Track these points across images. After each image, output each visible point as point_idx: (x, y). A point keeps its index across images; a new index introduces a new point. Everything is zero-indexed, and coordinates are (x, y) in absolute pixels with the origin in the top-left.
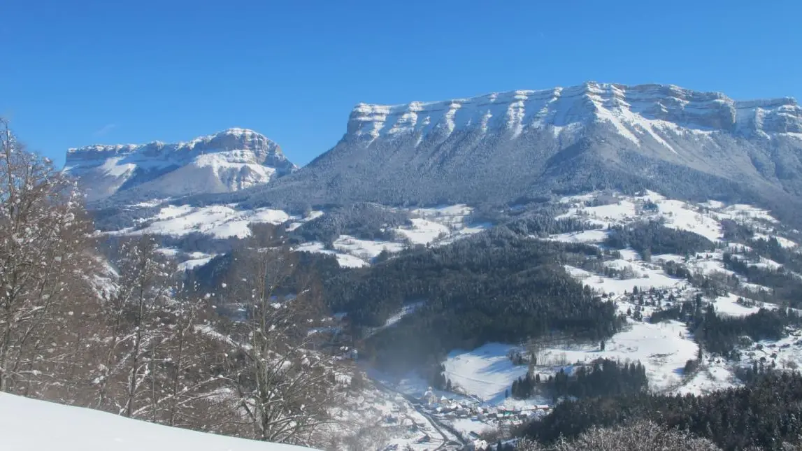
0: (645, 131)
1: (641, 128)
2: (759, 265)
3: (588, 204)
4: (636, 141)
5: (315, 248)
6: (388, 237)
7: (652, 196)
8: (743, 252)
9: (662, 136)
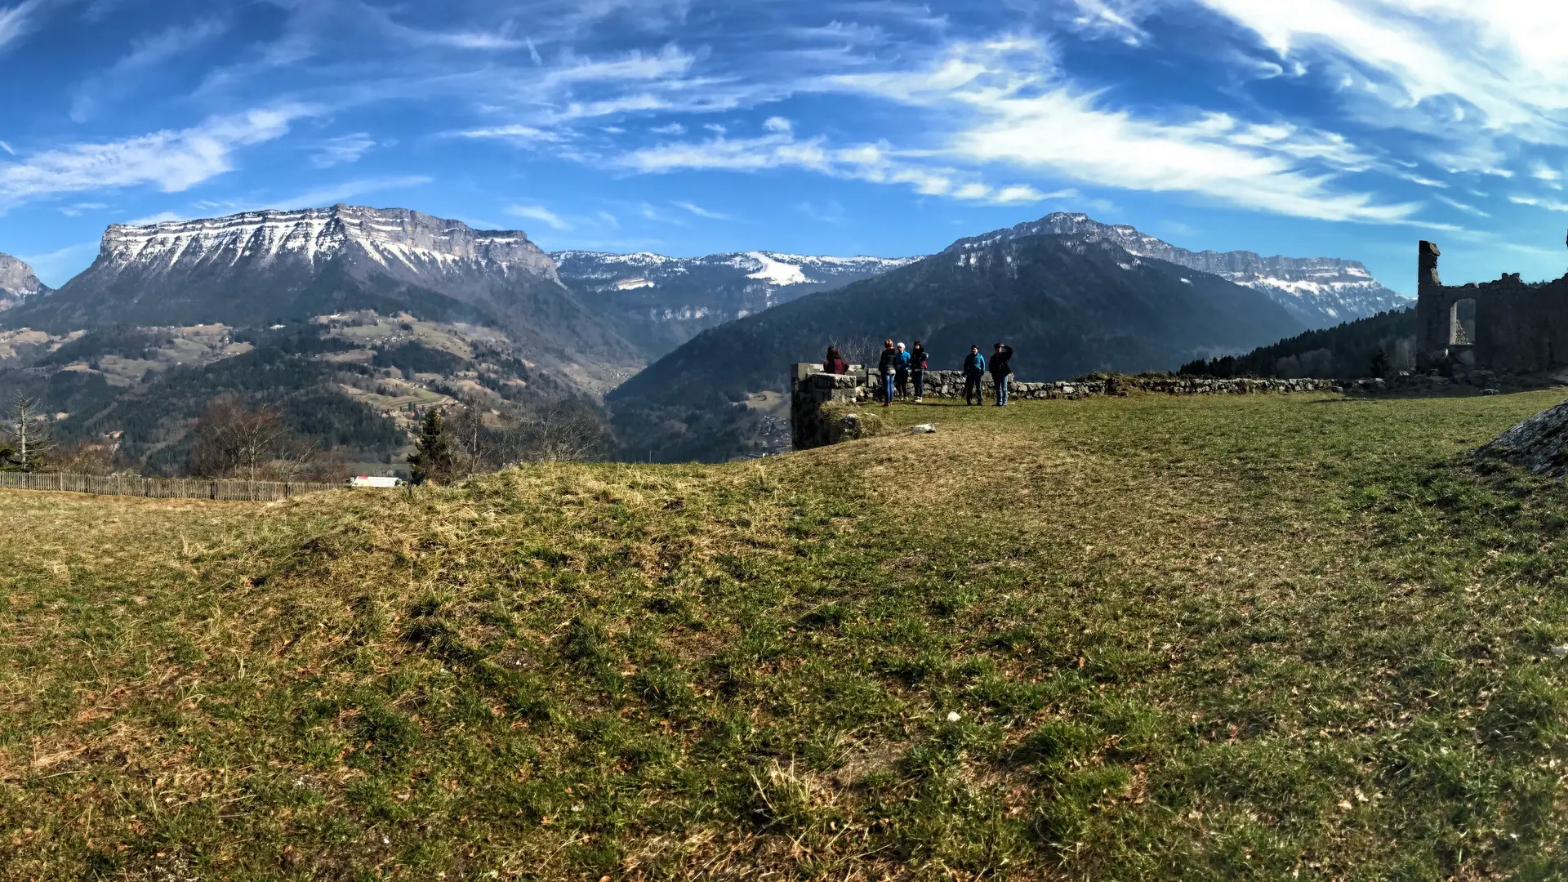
0: (395, 257)
1: (389, 252)
2: (510, 383)
3: (347, 324)
4: (383, 262)
5: (81, 367)
6: (152, 356)
7: (406, 318)
8: (496, 372)
9: (410, 261)
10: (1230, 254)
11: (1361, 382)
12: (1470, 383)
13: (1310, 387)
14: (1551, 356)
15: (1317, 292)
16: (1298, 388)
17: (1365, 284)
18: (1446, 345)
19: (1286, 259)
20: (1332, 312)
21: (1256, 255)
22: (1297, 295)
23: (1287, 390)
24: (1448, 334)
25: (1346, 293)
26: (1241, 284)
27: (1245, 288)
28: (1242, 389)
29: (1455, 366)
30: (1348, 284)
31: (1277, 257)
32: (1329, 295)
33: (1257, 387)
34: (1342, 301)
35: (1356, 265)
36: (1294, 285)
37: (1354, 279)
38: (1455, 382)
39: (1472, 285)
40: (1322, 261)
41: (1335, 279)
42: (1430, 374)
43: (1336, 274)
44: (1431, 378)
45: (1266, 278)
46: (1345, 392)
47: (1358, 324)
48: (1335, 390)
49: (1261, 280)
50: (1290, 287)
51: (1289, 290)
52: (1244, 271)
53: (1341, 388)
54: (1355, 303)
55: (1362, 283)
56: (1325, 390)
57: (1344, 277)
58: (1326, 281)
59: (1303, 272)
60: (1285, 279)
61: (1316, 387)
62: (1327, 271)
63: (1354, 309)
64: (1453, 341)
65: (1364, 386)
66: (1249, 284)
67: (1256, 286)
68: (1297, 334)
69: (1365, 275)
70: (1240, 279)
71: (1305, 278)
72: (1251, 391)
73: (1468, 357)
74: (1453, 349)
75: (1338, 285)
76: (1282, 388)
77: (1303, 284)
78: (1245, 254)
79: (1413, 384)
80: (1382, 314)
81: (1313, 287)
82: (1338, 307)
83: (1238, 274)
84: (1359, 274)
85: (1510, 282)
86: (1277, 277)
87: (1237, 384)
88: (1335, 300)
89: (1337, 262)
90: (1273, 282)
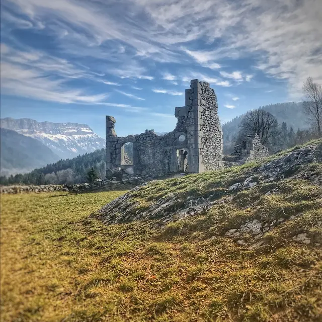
10: (21, 120)
11: (78, 185)
12: (130, 183)
13: (52, 189)
14: (169, 169)
15: (66, 140)
16: (45, 190)
17: (90, 136)
18: (119, 165)
19: (50, 123)
20: (74, 150)
21: (35, 121)
22: (56, 141)
23: (39, 191)
24: (120, 160)
25: (81, 140)
26: (27, 135)
27: (30, 138)
28: (16, 191)
29: (124, 175)
30: (82, 136)
31: (46, 122)
32: (72, 142)
33: (24, 190)
34: (79, 145)
35: (86, 126)
36: (54, 136)
37: (85, 133)
38: (122, 183)
39: (131, 136)
40: (69, 124)
41: (75, 133)
42: (112, 180)
43: (76, 131)
44: (113, 182)
45: (40, 133)
46: (70, 191)
47: (86, 156)
48: (64, 190)
49: (38, 134)
50: (53, 137)
51: (51, 139)
52: (29, 129)
53: (67, 189)
54: (86, 145)
55: (88, 135)
56: (59, 190)
57: (79, 132)
58: (71, 134)
59: (59, 130)
60: (50, 134)
61: (55, 189)
62: (71, 129)
63: (85, 148)
64: (123, 162)
65: (80, 188)
66: (32, 136)
67: (35, 137)
68: (55, 162)
69: (90, 131)
70: (26, 133)
71: (60, 133)
72: (20, 192)
73: (130, 170)
74: (123, 167)
75: (76, 137)
76: (37, 190)
77: (59, 136)
78: (29, 120)
79: (104, 185)
80: (98, 151)
81: (64, 138)
82: (77, 147)
83: (26, 130)
84: (87, 131)
85: (149, 134)
86: (46, 132)
87: (13, 189)
88: (75, 144)
89: (76, 125)
90: (44, 135)
